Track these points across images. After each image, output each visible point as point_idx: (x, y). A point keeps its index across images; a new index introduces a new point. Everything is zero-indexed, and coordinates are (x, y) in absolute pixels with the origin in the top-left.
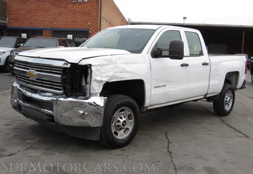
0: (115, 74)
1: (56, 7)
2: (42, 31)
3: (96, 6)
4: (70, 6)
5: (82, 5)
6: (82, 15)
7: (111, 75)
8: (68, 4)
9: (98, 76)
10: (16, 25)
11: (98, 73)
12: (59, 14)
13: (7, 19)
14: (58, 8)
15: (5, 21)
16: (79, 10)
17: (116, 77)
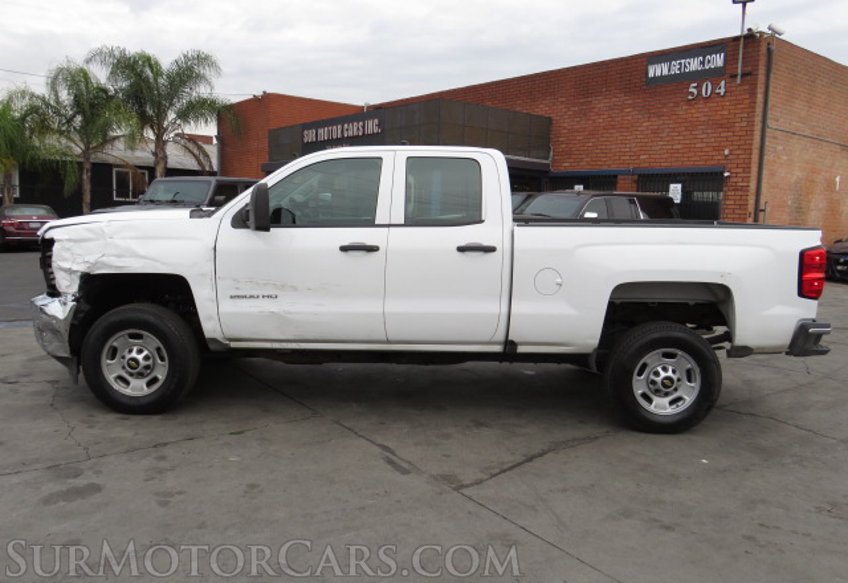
0: (104, 259)
1: (649, 117)
2: (615, 177)
3: (747, 101)
4: (682, 110)
5: (711, 105)
6: (709, 131)
7: (91, 261)
8: (677, 104)
9: (65, 260)
10: (566, 166)
11: (67, 255)
12: (655, 132)
13: (552, 153)
14: (654, 119)
15: (547, 159)
16: (703, 119)
17: (105, 265)
